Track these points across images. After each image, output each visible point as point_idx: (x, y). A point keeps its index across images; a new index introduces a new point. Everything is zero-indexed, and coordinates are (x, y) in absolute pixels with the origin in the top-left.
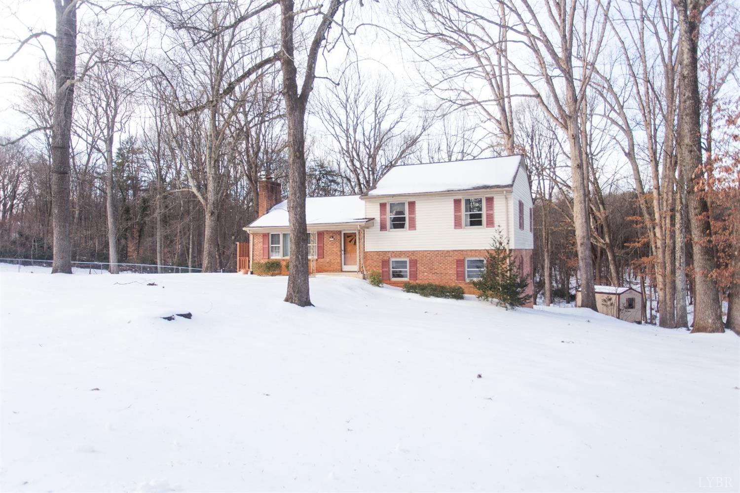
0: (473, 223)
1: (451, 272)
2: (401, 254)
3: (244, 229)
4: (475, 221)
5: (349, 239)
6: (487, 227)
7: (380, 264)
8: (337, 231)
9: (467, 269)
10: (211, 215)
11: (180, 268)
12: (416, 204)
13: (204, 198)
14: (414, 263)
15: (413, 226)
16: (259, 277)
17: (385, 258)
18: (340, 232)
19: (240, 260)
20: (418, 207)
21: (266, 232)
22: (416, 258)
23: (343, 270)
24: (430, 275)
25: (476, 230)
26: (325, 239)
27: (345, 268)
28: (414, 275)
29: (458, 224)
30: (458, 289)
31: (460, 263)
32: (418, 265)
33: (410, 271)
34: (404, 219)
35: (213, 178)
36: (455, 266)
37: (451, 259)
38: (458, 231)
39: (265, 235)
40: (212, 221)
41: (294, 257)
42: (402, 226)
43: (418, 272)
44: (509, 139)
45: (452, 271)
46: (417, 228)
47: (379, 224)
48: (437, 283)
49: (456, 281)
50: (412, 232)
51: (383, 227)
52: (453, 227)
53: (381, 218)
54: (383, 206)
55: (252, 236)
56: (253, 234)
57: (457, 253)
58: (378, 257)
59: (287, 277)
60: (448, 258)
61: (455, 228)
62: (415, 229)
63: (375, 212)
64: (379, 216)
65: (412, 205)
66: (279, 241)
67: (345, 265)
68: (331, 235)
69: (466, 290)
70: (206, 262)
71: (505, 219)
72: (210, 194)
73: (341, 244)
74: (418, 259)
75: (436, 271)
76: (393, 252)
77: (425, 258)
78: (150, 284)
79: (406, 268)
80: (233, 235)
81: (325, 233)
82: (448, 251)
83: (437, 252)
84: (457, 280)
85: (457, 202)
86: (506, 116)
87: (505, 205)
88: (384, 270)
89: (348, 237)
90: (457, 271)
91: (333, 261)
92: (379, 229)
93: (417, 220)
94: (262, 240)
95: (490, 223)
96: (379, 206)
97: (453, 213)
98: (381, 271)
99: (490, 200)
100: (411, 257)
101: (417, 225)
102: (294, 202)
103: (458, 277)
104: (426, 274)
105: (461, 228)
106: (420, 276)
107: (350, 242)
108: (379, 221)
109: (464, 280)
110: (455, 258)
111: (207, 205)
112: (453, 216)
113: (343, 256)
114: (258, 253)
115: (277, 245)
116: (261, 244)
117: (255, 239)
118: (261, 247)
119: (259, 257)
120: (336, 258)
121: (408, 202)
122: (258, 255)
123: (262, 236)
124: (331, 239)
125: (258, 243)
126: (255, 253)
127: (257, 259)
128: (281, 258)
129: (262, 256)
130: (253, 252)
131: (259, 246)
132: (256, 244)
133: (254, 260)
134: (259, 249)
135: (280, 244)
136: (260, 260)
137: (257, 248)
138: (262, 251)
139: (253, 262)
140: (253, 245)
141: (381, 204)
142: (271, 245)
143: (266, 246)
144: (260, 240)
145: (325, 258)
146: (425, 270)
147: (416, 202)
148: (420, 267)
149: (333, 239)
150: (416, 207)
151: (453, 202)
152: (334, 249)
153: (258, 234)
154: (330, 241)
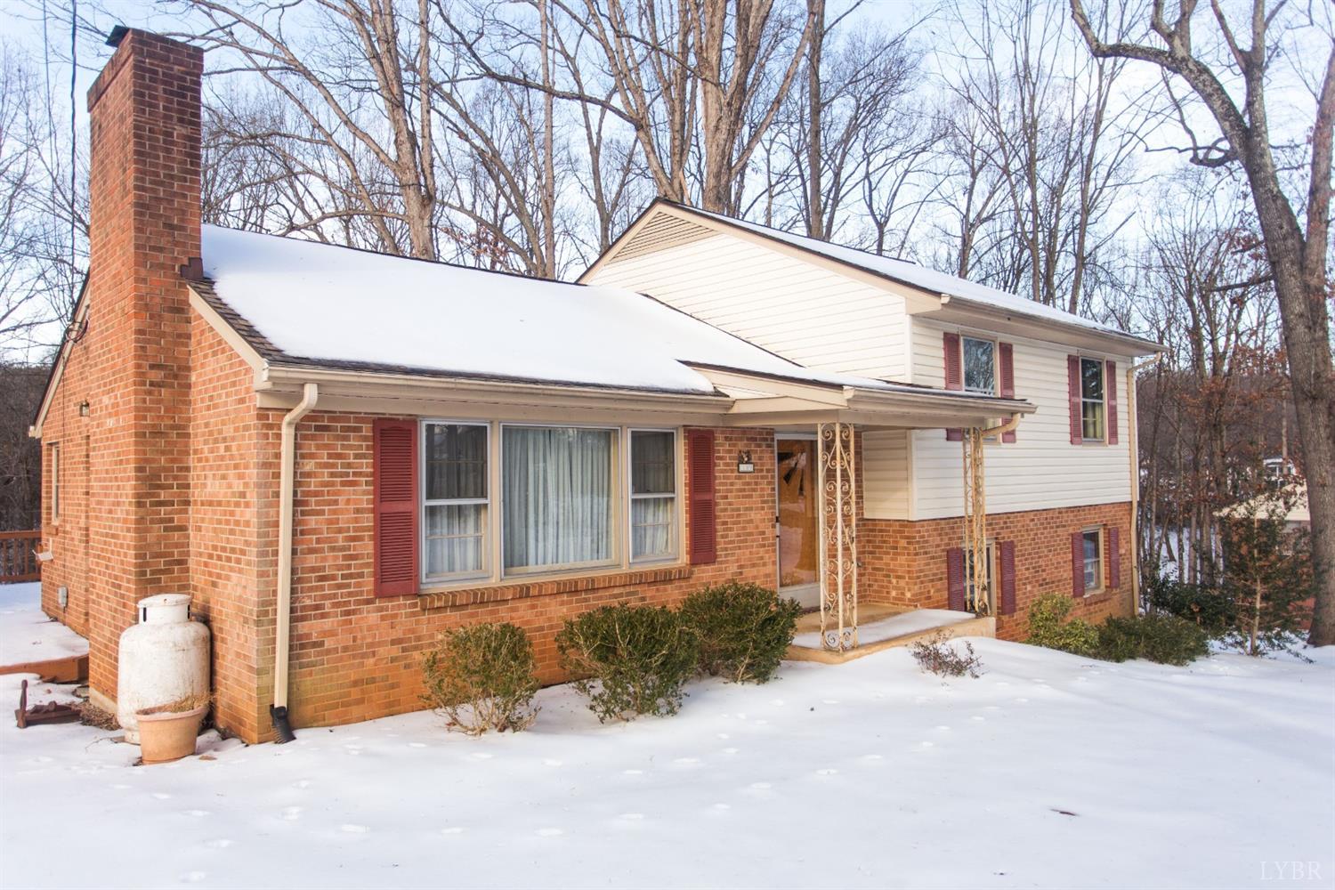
1: (1065, 575)
6: (1109, 443)
7: (944, 567)
8: (761, 430)
12: (1015, 356)
14: (1008, 552)
17: (954, 544)
18: (771, 437)
20: (1018, 363)
21: (393, 407)
22: (1012, 537)
24: (1035, 591)
26: (720, 465)
28: (1010, 595)
29: (1076, 430)
31: (1077, 545)
32: (1016, 560)
33: (1002, 585)
36: (1070, 556)
37: (1065, 534)
38: (1076, 450)
39: (395, 433)
43: (1016, 586)
45: (1067, 571)
46: (1018, 436)
49: (1073, 600)
50: (1007, 449)
52: (1069, 437)
54: (951, 343)
56: (307, 423)
57: (1071, 516)
58: (937, 540)
60: (1061, 531)
61: (1071, 442)
62: (1014, 441)
63: (933, 364)
64: (943, 383)
65: (1006, 354)
66: (480, 473)
67: (781, 583)
68: (745, 445)
71: (1128, 424)
73: (775, 489)
74: (1016, 541)
75: (1044, 575)
77: (1026, 535)
81: (720, 438)
82: (1060, 511)
83: (1045, 515)
84: (1075, 596)
85: (1073, 366)
90: (1073, 569)
91: (749, 573)
92: (945, 433)
94: (366, 466)
95: (1114, 431)
96: (942, 345)
97: (1067, 396)
98: (946, 595)
99: (1112, 370)
103: (1074, 587)
104: (1029, 588)
105: (1080, 443)
106: (1020, 596)
107: (787, 479)
109: (1082, 594)
110: (1071, 530)
112: (1067, 405)
113: (778, 544)
114: (331, 562)
115: (459, 496)
116: (362, 495)
117: (312, 456)
118: (357, 511)
119: (339, 586)
120: (762, 558)
121: (1001, 344)
122: (333, 577)
123: (365, 438)
124: (743, 467)
125: (333, 484)
126: (311, 561)
127: (327, 603)
128: (494, 582)
129: (368, 583)
130: (294, 552)
131: (342, 512)
132: (316, 494)
133: (303, 619)
134: (340, 531)
135: (483, 495)
136: (348, 613)
137: (330, 522)
138: (367, 547)
139: (291, 629)
140: (296, 503)
141: (946, 334)
142: (430, 496)
143: (401, 507)
144: (349, 465)
145: (721, 563)
146: (1027, 573)
147: (1013, 349)
148: (1020, 568)
149: (750, 468)
150: (1015, 364)
151: (1066, 363)
152: (753, 514)
153: (333, 416)
154: (741, 476)
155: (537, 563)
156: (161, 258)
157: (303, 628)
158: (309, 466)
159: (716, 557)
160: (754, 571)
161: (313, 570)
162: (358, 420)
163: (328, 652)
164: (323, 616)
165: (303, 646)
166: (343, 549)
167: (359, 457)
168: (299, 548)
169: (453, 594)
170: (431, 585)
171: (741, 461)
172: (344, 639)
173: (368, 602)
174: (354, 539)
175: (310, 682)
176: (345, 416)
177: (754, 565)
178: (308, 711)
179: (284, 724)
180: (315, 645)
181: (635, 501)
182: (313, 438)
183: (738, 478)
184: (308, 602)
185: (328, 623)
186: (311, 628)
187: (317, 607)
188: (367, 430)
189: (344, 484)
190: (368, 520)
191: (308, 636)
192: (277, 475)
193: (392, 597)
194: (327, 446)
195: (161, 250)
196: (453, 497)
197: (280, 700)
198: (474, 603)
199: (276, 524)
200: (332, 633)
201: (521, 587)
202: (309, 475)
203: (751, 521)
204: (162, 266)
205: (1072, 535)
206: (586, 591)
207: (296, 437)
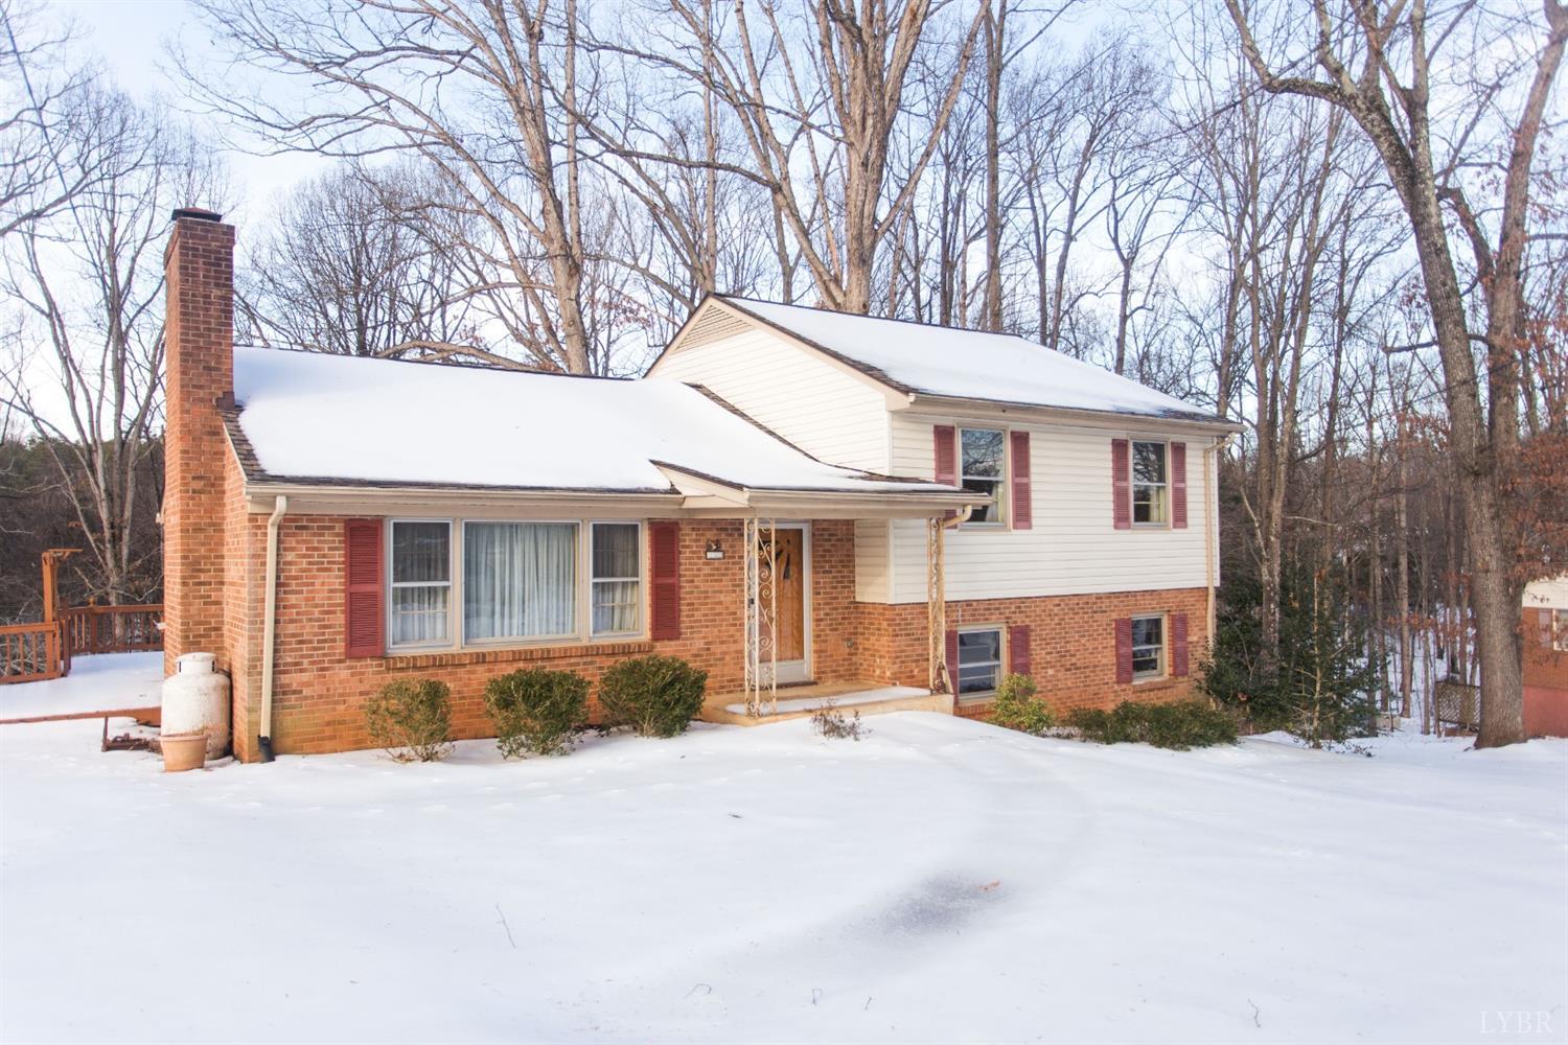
1: (1105, 661)
2: (991, 606)
6: (1175, 526)
12: (1032, 444)
14: (1021, 637)
15: (1023, 516)
20: (1037, 450)
21: (363, 506)
22: (1027, 622)
24: (1060, 675)
25: (1154, 532)
26: (686, 553)
29: (1120, 520)
32: (1033, 644)
33: (1012, 666)
36: (1113, 642)
37: (1104, 620)
38: (1120, 535)
39: (361, 533)
43: (1032, 669)
45: (1107, 656)
46: (1034, 521)
49: (1116, 687)
50: (1020, 536)
52: (1112, 522)
54: (944, 435)
56: (287, 524)
57: (1115, 601)
60: (1099, 617)
61: (1116, 527)
62: (1030, 527)
63: (921, 460)
64: (933, 473)
65: (1021, 441)
66: (444, 560)
68: (711, 535)
71: (1205, 507)
74: (1033, 626)
75: (1074, 660)
76: (969, 603)
77: (1048, 620)
79: (999, 658)
81: (686, 529)
82: (1099, 597)
83: (1085, 599)
84: (1119, 682)
85: (1119, 447)
90: (1118, 656)
91: (717, 649)
93: (1033, 496)
94: (339, 556)
95: (1180, 515)
96: (933, 437)
97: (1111, 481)
99: (1180, 452)
100: (1015, 618)
101: (1035, 513)
103: (1119, 672)
104: (1051, 672)
106: (1036, 680)
109: (1130, 682)
110: (1114, 616)
112: (1111, 489)
114: (308, 630)
115: (429, 580)
116: (335, 579)
117: (293, 549)
118: (331, 591)
119: (315, 649)
120: (732, 636)
121: (1012, 433)
122: (311, 642)
123: (338, 535)
124: (710, 555)
125: (310, 570)
126: (292, 628)
127: (305, 661)
128: (455, 649)
129: (340, 647)
130: (277, 622)
131: (318, 592)
132: (296, 578)
133: (285, 672)
134: (316, 606)
135: (446, 577)
136: (322, 669)
137: (307, 599)
138: (339, 619)
139: (274, 680)
140: (278, 585)
141: (936, 427)
142: (396, 580)
143: (369, 588)
144: (324, 556)
145: (687, 639)
146: (1048, 658)
147: (1031, 436)
148: (1038, 652)
149: (720, 555)
150: (1032, 452)
151: (1110, 448)
152: (722, 597)
153: (311, 518)
154: (709, 562)
155: (503, 635)
156: (201, 393)
157: (285, 679)
158: (290, 556)
159: (680, 634)
160: (724, 647)
161: (293, 635)
162: (331, 520)
163: (306, 698)
164: (302, 671)
165: (284, 693)
166: (318, 620)
167: (334, 550)
168: (282, 619)
169: (414, 658)
170: (396, 650)
171: (709, 549)
172: (318, 689)
173: (340, 661)
174: (327, 613)
175: (288, 721)
176: (320, 518)
177: (722, 642)
178: (289, 742)
179: (269, 749)
180: (294, 692)
181: (596, 585)
182: (294, 535)
183: (707, 564)
184: (289, 660)
185: (305, 677)
186: (292, 679)
187: (296, 664)
188: (339, 528)
189: (319, 570)
190: (340, 598)
191: (289, 685)
192: (264, 564)
193: (360, 658)
194: (304, 541)
195: (201, 387)
196: (423, 580)
197: (265, 732)
198: (434, 665)
199: (263, 600)
200: (309, 684)
201: (477, 654)
202: (290, 563)
203: (721, 603)
204: (201, 400)
205: (1116, 621)
206: (542, 659)
207: (279, 535)
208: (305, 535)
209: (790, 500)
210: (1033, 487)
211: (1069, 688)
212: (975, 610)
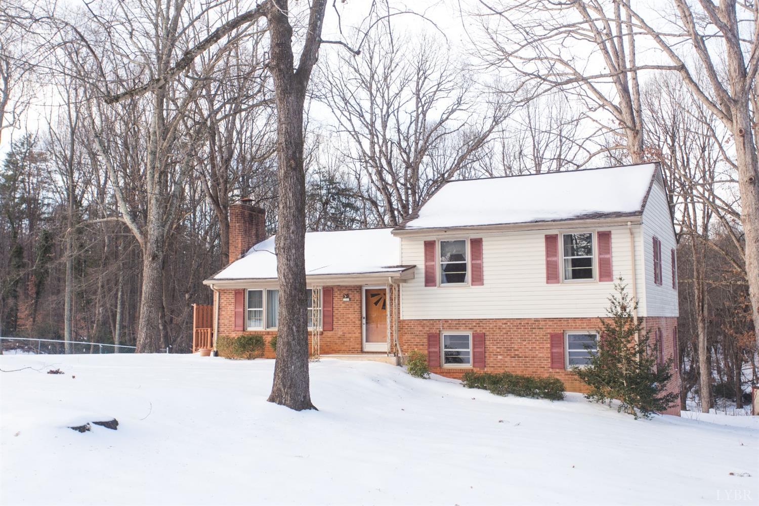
0: (576, 275)
1: (541, 355)
2: (459, 324)
3: (205, 282)
4: (581, 270)
5: (375, 299)
6: (600, 281)
7: (425, 340)
8: (354, 287)
9: (568, 350)
10: (153, 259)
11: (100, 345)
12: (484, 243)
13: (141, 233)
14: (480, 339)
15: (478, 279)
16: (228, 361)
17: (433, 331)
18: (359, 288)
19: (197, 332)
20: (487, 247)
21: (240, 287)
22: (484, 331)
23: (365, 350)
24: (507, 360)
25: (582, 284)
26: (336, 299)
27: (368, 347)
28: (480, 359)
29: (552, 276)
30: (554, 383)
31: (556, 339)
32: (487, 343)
33: (474, 352)
34: (463, 267)
35: (157, 200)
36: (549, 345)
37: (542, 332)
38: (554, 287)
39: (239, 293)
40: (153, 269)
41: (285, 329)
42: (461, 279)
43: (487, 354)
44: (635, 137)
45: (543, 352)
46: (485, 282)
47: (423, 275)
48: (519, 373)
49: (551, 370)
50: (477, 289)
51: (430, 281)
52: (545, 280)
53: (426, 267)
54: (429, 245)
55: (218, 294)
56: (222, 292)
57: (551, 323)
58: (421, 328)
59: (274, 361)
60: (537, 331)
61: (547, 283)
62: (483, 284)
63: (416, 255)
64: (423, 262)
65: (477, 244)
66: (261, 302)
67: (367, 341)
68: (345, 292)
69: (566, 385)
70: (143, 335)
71: (630, 267)
72: (151, 226)
73: (361, 307)
74: (487, 333)
75: (517, 353)
76: (446, 321)
77: (498, 331)
78: (52, 372)
79: (468, 348)
80: (187, 292)
81: (336, 290)
82: (537, 320)
83: (519, 322)
84: (552, 368)
85: (551, 240)
86: (630, 101)
87: (629, 244)
88: (430, 350)
89: (373, 296)
90: (552, 353)
91: (348, 335)
92: (424, 284)
93: (485, 269)
94: (233, 301)
95: (606, 274)
96: (423, 246)
97: (544, 258)
98: (426, 352)
99: (605, 237)
100: (475, 329)
101: (485, 277)
102: (285, 239)
103: (552, 362)
104: (500, 357)
105: (559, 283)
106: (490, 360)
107: (376, 304)
108: (423, 271)
109: (564, 368)
110: (549, 331)
111: (146, 244)
112: (544, 262)
113: (364, 327)
114: (226, 322)
115: (257, 308)
116: (232, 307)
117: (223, 299)
118: (231, 311)
120: (354, 331)
121: (471, 240)
122: (227, 325)
123: (233, 294)
124: (345, 300)
125: (227, 305)
126: (223, 321)
127: (226, 330)
128: (264, 330)
129: (234, 327)
130: (219, 319)
131: (228, 311)
132: (224, 307)
133: (221, 333)
134: (228, 315)
135: (261, 307)
136: (229, 333)
137: (226, 313)
138: (233, 319)
139: (218, 335)
140: (219, 309)
141: (425, 242)
142: (248, 308)
143: (240, 310)
144: (230, 301)
145: (336, 331)
146: (498, 350)
147: (483, 240)
148: (491, 346)
149: (348, 299)
150: (484, 247)
151: (544, 240)
152: (349, 316)
153: (227, 290)
154: (344, 302)
158: (222, 301)
159: (333, 329)
160: (350, 335)
161: (223, 323)
162: (232, 290)
164: (225, 333)
166: (229, 319)
167: (231, 297)
171: (344, 297)
173: (233, 331)
176: (229, 290)
177: (350, 333)
179: (216, 354)
182: (223, 295)
183: (343, 303)
184: (222, 330)
188: (233, 292)
189: (229, 305)
190: (234, 313)
193: (238, 331)
194: (225, 297)
197: (216, 349)
202: (222, 303)
203: (349, 318)
205: (551, 334)
207: (219, 295)
208: (226, 295)
209: (320, 279)
210: (484, 265)
211: (514, 367)
212: (450, 324)
